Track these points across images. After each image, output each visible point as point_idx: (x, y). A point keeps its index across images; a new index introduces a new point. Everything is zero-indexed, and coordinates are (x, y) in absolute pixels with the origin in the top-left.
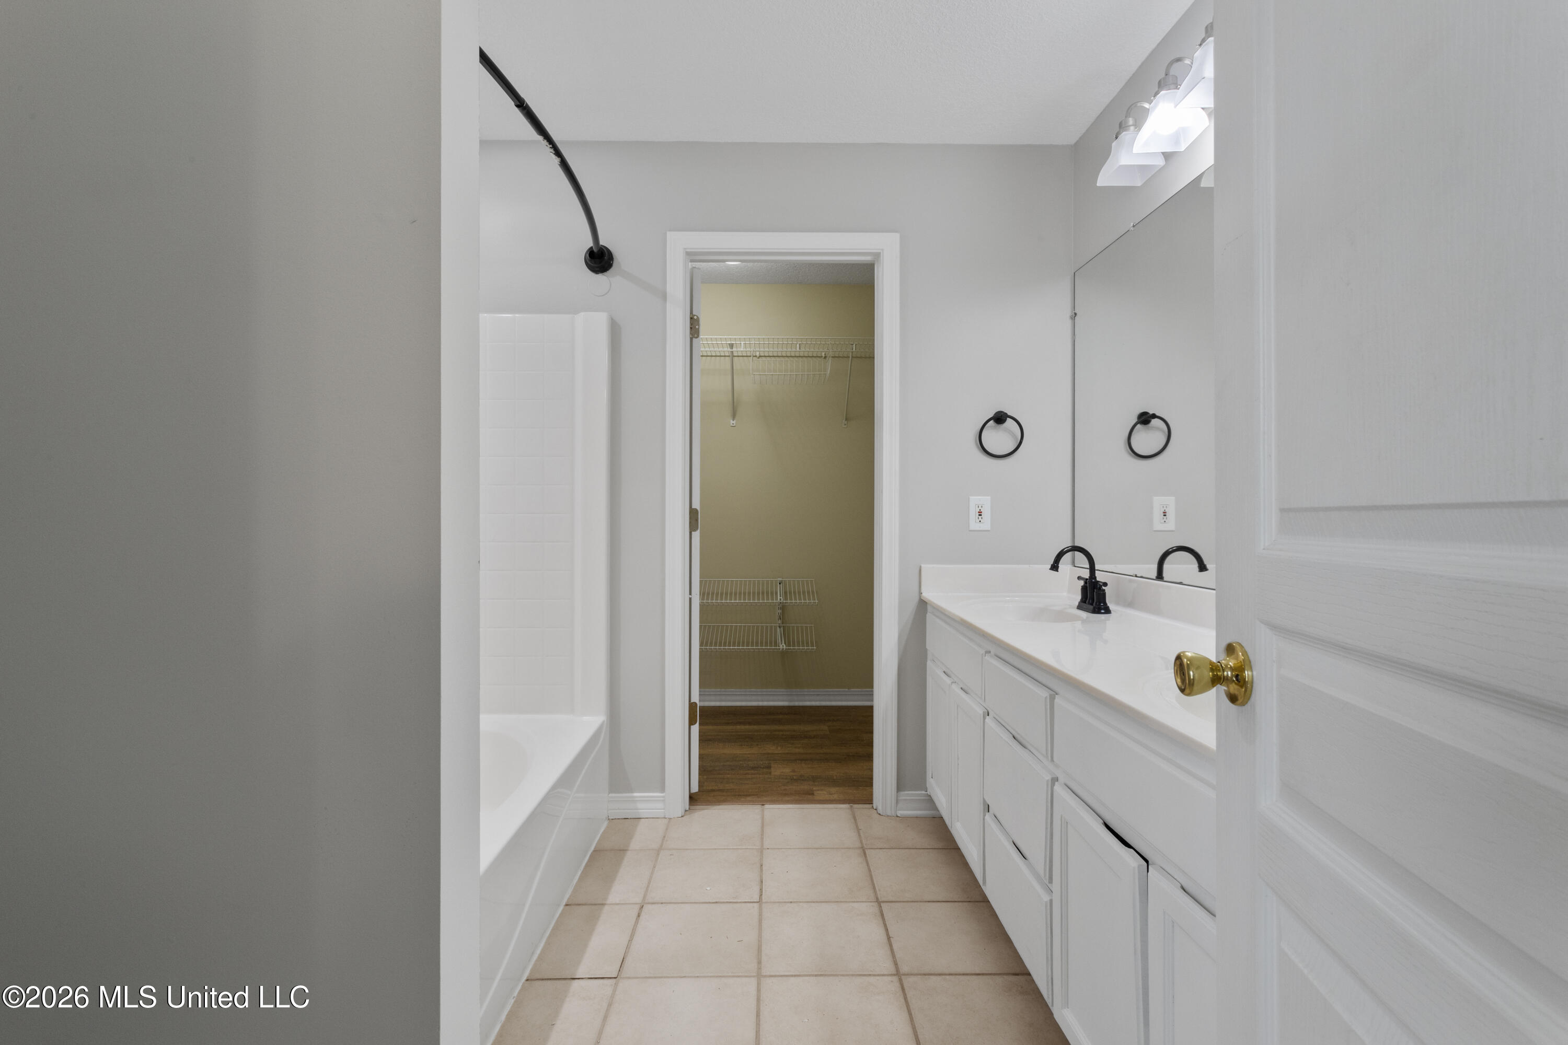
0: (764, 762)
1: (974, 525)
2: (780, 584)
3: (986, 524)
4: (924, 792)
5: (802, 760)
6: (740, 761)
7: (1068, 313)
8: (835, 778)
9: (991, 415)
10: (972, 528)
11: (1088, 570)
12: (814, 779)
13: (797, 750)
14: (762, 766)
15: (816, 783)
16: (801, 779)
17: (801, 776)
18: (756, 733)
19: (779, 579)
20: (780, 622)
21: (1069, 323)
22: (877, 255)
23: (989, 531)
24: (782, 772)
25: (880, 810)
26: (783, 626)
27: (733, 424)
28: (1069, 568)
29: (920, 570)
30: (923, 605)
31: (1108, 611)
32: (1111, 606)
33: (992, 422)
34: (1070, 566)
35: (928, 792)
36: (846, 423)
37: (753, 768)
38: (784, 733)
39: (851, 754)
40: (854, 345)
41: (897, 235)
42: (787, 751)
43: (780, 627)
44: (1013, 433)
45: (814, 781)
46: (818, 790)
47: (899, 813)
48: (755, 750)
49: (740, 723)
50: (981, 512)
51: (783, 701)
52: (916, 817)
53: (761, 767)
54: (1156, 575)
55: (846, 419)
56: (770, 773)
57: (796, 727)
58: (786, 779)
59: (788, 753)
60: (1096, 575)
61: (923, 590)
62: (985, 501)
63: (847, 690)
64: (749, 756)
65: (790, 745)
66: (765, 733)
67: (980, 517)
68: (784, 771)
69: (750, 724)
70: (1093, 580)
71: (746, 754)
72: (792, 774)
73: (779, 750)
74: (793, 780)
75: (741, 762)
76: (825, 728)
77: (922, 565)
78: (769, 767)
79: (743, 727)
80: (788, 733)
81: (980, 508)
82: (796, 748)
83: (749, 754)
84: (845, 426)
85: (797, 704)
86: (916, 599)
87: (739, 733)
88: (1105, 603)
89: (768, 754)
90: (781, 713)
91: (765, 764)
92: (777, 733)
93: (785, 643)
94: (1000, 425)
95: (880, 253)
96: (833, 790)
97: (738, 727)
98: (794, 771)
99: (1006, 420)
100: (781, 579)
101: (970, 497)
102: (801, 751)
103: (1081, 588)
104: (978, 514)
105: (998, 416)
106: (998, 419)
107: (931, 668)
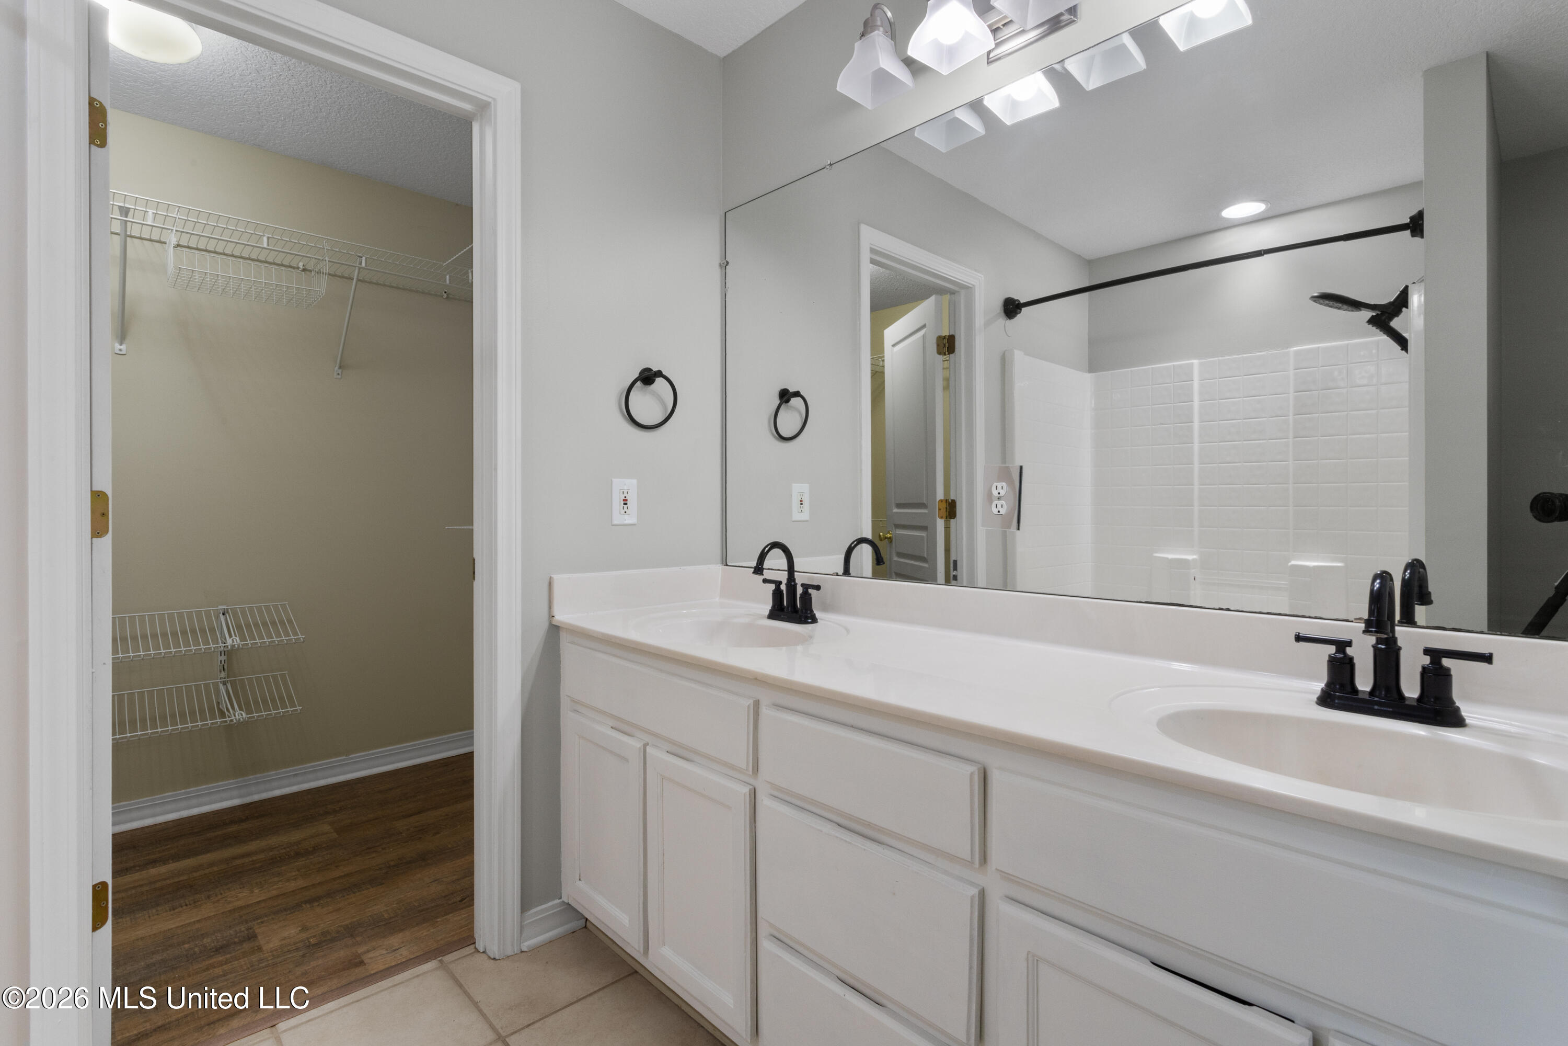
0: (237, 929)
1: (618, 517)
2: (223, 614)
3: (632, 516)
4: (557, 901)
5: (311, 901)
6: (184, 943)
7: (716, 260)
8: (386, 916)
9: (637, 375)
10: (615, 522)
11: (787, 572)
12: (351, 931)
13: (292, 885)
14: (236, 940)
15: (359, 939)
16: (326, 940)
17: (323, 934)
18: (195, 875)
19: (220, 607)
20: (223, 674)
21: (717, 273)
23: (635, 525)
24: (284, 939)
25: (494, 951)
26: (230, 680)
27: (120, 350)
28: (720, 567)
29: (553, 584)
30: (554, 630)
31: (814, 620)
32: (818, 614)
33: (639, 384)
34: (720, 565)
35: (565, 899)
36: (340, 371)
37: (218, 950)
38: (254, 858)
39: (392, 863)
40: (364, 258)
41: (518, 87)
42: (275, 893)
43: (224, 683)
44: (662, 400)
45: (352, 936)
46: (368, 951)
47: (525, 946)
48: (207, 910)
49: (154, 863)
50: (626, 500)
51: (231, 798)
52: (550, 942)
53: (235, 943)
54: (843, 572)
55: (340, 367)
56: (260, 949)
57: (274, 840)
58: (297, 949)
59: (278, 896)
60: (795, 577)
61: (556, 611)
62: (631, 486)
63: (344, 757)
64: (197, 926)
65: (276, 879)
66: (215, 869)
67: (625, 506)
68: (286, 934)
69: (176, 858)
70: (793, 583)
71: (189, 924)
72: (304, 935)
73: (258, 895)
74: (313, 947)
75: (186, 946)
76: (324, 829)
77: (555, 577)
78: (252, 937)
79: (162, 869)
80: (262, 856)
81: (625, 494)
82: (288, 880)
83: (198, 921)
84: (340, 377)
85: (256, 798)
86: (545, 625)
87: (158, 885)
88: (812, 611)
89: (241, 908)
90: (232, 822)
91: (241, 932)
92: (239, 862)
93: (241, 709)
94: (647, 386)
95: (489, 103)
96: (394, 940)
97: (153, 871)
98: (304, 929)
99: (655, 380)
100: (225, 607)
101: (614, 480)
102: (301, 883)
103: (772, 592)
104: (623, 502)
105: (647, 374)
106: (648, 377)
107: (570, 721)
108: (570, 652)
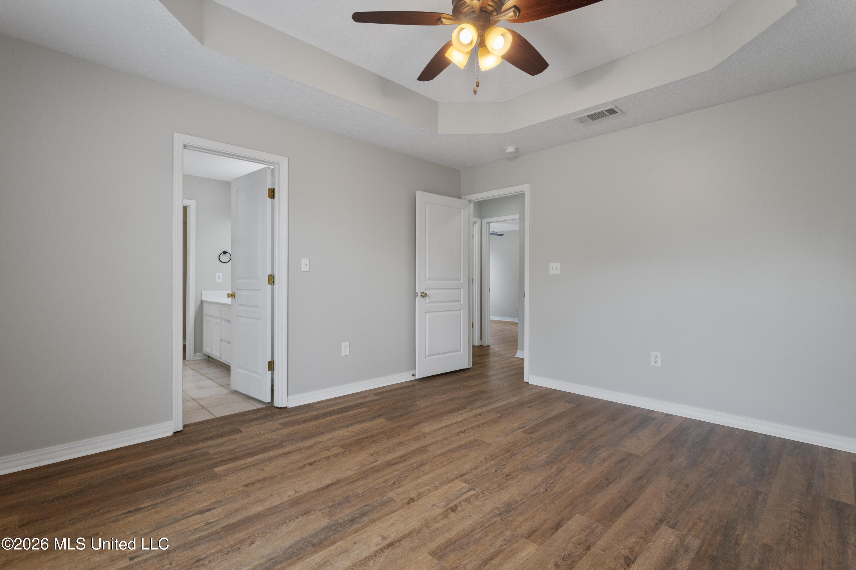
1: (217, 280)
3: (221, 280)
4: (202, 353)
9: (222, 252)
22: (189, 206)
23: (221, 282)
29: (201, 293)
30: (202, 302)
33: (223, 254)
35: (204, 352)
41: (195, 201)
47: (195, 359)
52: (199, 360)
61: (202, 298)
62: (221, 274)
77: (202, 291)
81: (219, 276)
86: (200, 301)
101: (216, 273)
104: (219, 278)
105: (225, 252)
106: (225, 253)
107: (205, 318)
108: (205, 305)
